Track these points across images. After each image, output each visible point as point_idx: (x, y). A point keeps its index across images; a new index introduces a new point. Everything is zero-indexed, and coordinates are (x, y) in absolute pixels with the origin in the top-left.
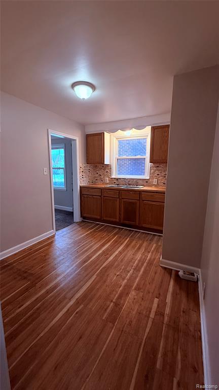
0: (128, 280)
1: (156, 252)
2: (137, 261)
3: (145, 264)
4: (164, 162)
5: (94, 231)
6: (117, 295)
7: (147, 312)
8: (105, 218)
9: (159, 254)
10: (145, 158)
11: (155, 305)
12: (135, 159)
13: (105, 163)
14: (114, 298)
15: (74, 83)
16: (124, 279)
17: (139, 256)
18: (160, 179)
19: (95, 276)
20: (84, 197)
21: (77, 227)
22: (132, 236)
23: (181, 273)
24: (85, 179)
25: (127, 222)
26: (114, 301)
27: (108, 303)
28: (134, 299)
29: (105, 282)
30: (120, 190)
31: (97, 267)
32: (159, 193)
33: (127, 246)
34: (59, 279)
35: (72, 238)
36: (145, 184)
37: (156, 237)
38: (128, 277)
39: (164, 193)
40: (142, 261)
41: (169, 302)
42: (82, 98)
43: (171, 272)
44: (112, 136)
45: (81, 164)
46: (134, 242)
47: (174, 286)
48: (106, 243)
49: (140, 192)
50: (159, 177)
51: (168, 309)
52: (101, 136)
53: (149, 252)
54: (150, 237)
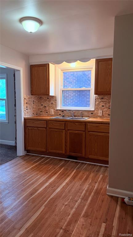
0: (76, 209)
1: (103, 182)
2: (84, 192)
3: (92, 194)
4: (108, 93)
5: (40, 164)
6: (66, 223)
7: (95, 235)
8: (50, 151)
9: (106, 184)
10: (90, 90)
11: (102, 230)
12: (80, 91)
13: (50, 95)
14: (63, 226)
15: (22, 18)
16: (72, 208)
17: (86, 187)
18: (105, 110)
19: (43, 207)
20: (29, 129)
21: (21, 161)
22: (78, 168)
23: (126, 200)
24: (29, 110)
25: (73, 154)
26: (63, 228)
27: (58, 230)
28: (83, 225)
29: (53, 211)
30: (66, 121)
31: (45, 199)
32: (104, 124)
33: (74, 178)
34: (6, 211)
35: (16, 172)
36: (90, 115)
37: (103, 168)
38: (76, 206)
39: (109, 124)
40: (89, 191)
41: (116, 225)
42: (29, 31)
43: (118, 199)
44: (57, 68)
45: (25, 96)
46: (81, 174)
47: (120, 211)
48: (53, 176)
49: (86, 123)
50: (104, 109)
51: (115, 231)
52: (45, 67)
53: (96, 182)
54: (96, 169)
